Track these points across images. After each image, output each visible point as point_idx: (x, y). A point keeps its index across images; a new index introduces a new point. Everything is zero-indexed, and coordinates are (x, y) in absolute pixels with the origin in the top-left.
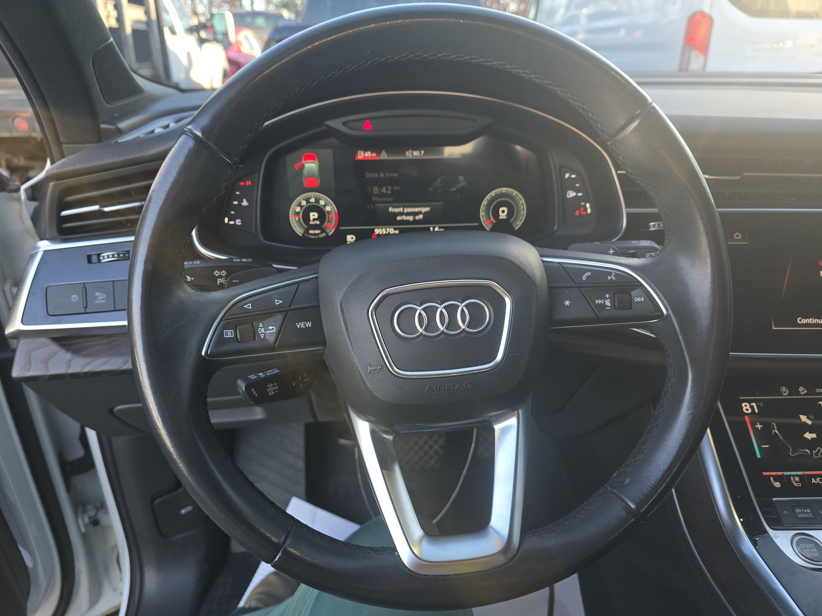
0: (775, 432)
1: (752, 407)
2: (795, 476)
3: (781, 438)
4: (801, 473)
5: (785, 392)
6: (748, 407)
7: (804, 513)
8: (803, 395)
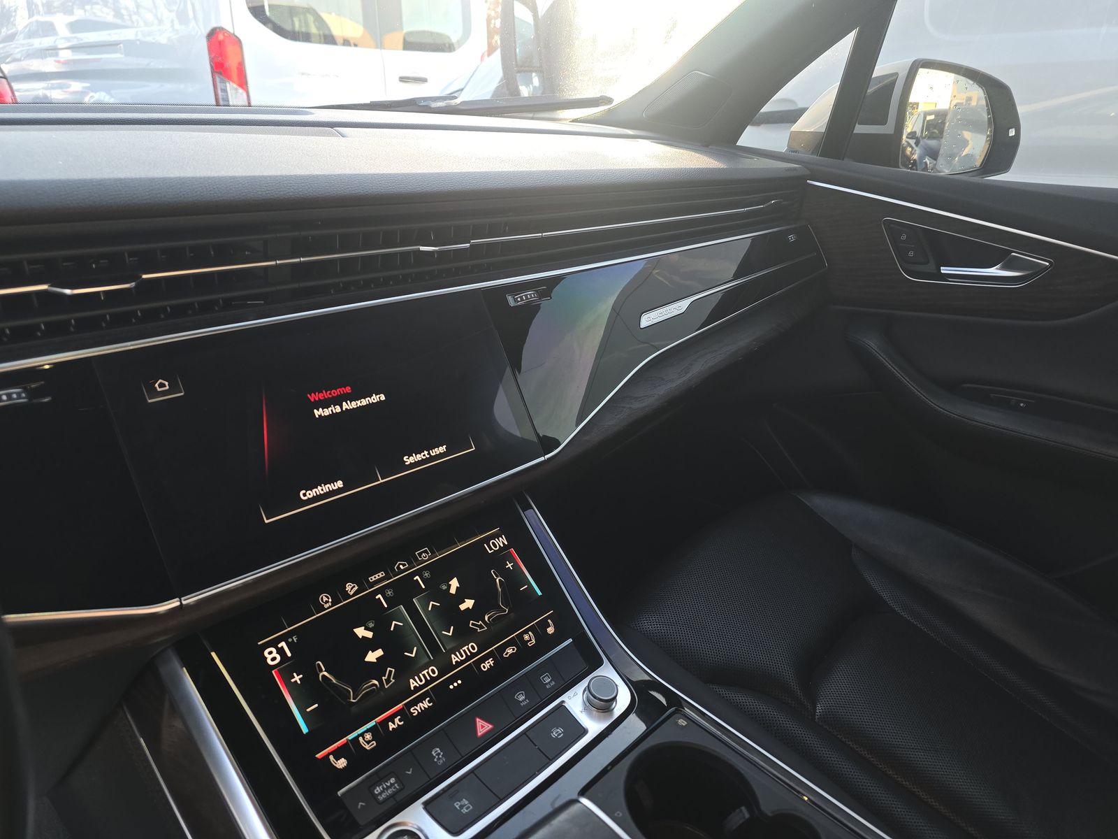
0: (324, 676)
1: (281, 651)
2: (364, 736)
3: (334, 681)
4: (372, 724)
5: (327, 602)
6: (275, 654)
7: (388, 788)
8: (354, 595)
